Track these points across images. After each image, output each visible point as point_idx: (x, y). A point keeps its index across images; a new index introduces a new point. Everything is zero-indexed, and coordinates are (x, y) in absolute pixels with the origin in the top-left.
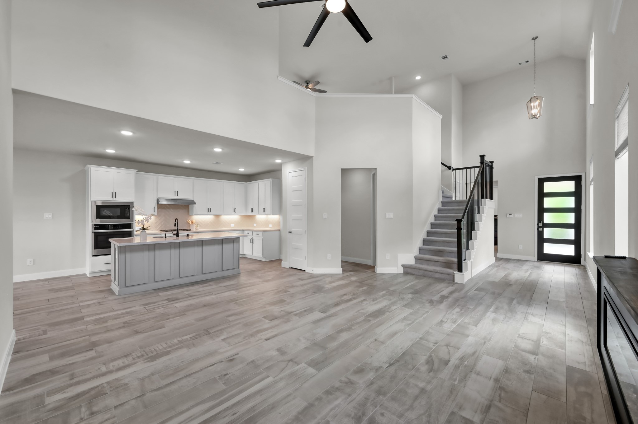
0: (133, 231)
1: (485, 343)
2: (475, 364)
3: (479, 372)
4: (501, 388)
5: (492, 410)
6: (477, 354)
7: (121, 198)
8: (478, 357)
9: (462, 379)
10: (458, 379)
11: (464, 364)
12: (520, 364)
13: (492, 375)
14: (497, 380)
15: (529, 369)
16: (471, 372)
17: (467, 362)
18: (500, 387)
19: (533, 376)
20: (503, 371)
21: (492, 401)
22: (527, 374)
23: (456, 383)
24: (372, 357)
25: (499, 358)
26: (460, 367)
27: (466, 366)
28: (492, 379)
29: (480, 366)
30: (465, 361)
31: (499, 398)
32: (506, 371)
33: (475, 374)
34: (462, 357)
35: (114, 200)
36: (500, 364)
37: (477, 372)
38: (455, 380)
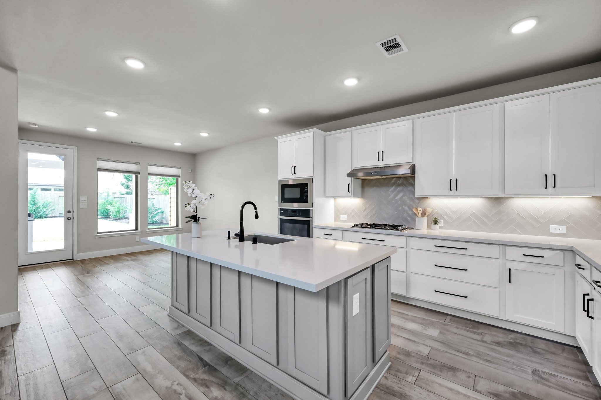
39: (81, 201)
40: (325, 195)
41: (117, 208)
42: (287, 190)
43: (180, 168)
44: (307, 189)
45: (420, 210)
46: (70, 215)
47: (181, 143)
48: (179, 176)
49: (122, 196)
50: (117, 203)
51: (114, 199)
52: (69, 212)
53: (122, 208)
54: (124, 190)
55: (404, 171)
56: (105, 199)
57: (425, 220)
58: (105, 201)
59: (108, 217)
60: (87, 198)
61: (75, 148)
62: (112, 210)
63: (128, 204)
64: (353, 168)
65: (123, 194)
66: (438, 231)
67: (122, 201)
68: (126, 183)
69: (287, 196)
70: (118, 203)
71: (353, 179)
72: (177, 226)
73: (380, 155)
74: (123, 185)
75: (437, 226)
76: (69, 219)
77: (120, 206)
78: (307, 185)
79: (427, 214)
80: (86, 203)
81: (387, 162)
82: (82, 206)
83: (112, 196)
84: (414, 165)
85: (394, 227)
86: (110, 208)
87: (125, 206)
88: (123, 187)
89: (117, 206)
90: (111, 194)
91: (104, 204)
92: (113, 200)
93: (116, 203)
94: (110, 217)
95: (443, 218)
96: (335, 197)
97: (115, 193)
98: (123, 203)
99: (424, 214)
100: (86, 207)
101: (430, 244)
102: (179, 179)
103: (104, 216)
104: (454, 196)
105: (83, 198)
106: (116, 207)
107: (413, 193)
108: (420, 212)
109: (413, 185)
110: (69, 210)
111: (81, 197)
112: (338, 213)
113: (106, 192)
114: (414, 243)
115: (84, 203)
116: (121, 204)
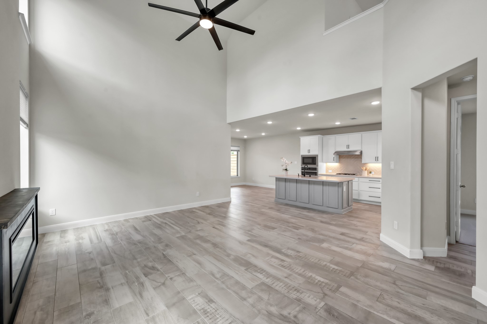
0: (318, 172)
1: (147, 315)
2: (130, 288)
3: (122, 286)
4: (101, 287)
5: (99, 275)
6: (139, 296)
7: (313, 153)
8: (136, 295)
9: (126, 275)
10: (128, 273)
11: (136, 282)
12: (100, 319)
13: (113, 290)
14: (108, 290)
15: (90, 318)
16: (127, 282)
17: (136, 285)
18: (103, 287)
19: (84, 314)
20: (108, 299)
21: (102, 278)
22: (90, 312)
23: (127, 272)
24: (176, 250)
25: (120, 307)
26: (136, 279)
27: (134, 282)
28: (111, 288)
29: (126, 289)
30: (138, 284)
31: (99, 282)
32: (106, 302)
33: (124, 283)
34: (143, 285)
35: (309, 154)
36: (116, 304)
37: (124, 284)
38: (129, 272)
40: (322, 162)
42: (305, 159)
44: (316, 159)
45: (364, 168)
48: (239, 151)
55: (358, 153)
57: (366, 172)
64: (336, 151)
66: (371, 175)
69: (305, 162)
71: (335, 155)
72: (237, 175)
73: (348, 146)
75: (371, 174)
78: (315, 157)
79: (367, 170)
81: (350, 149)
84: (362, 151)
85: (354, 174)
95: (373, 171)
96: (326, 162)
99: (366, 170)
101: (367, 180)
102: (239, 152)
104: (377, 163)
107: (361, 161)
108: (364, 169)
109: (361, 158)
112: (327, 169)
114: (361, 180)
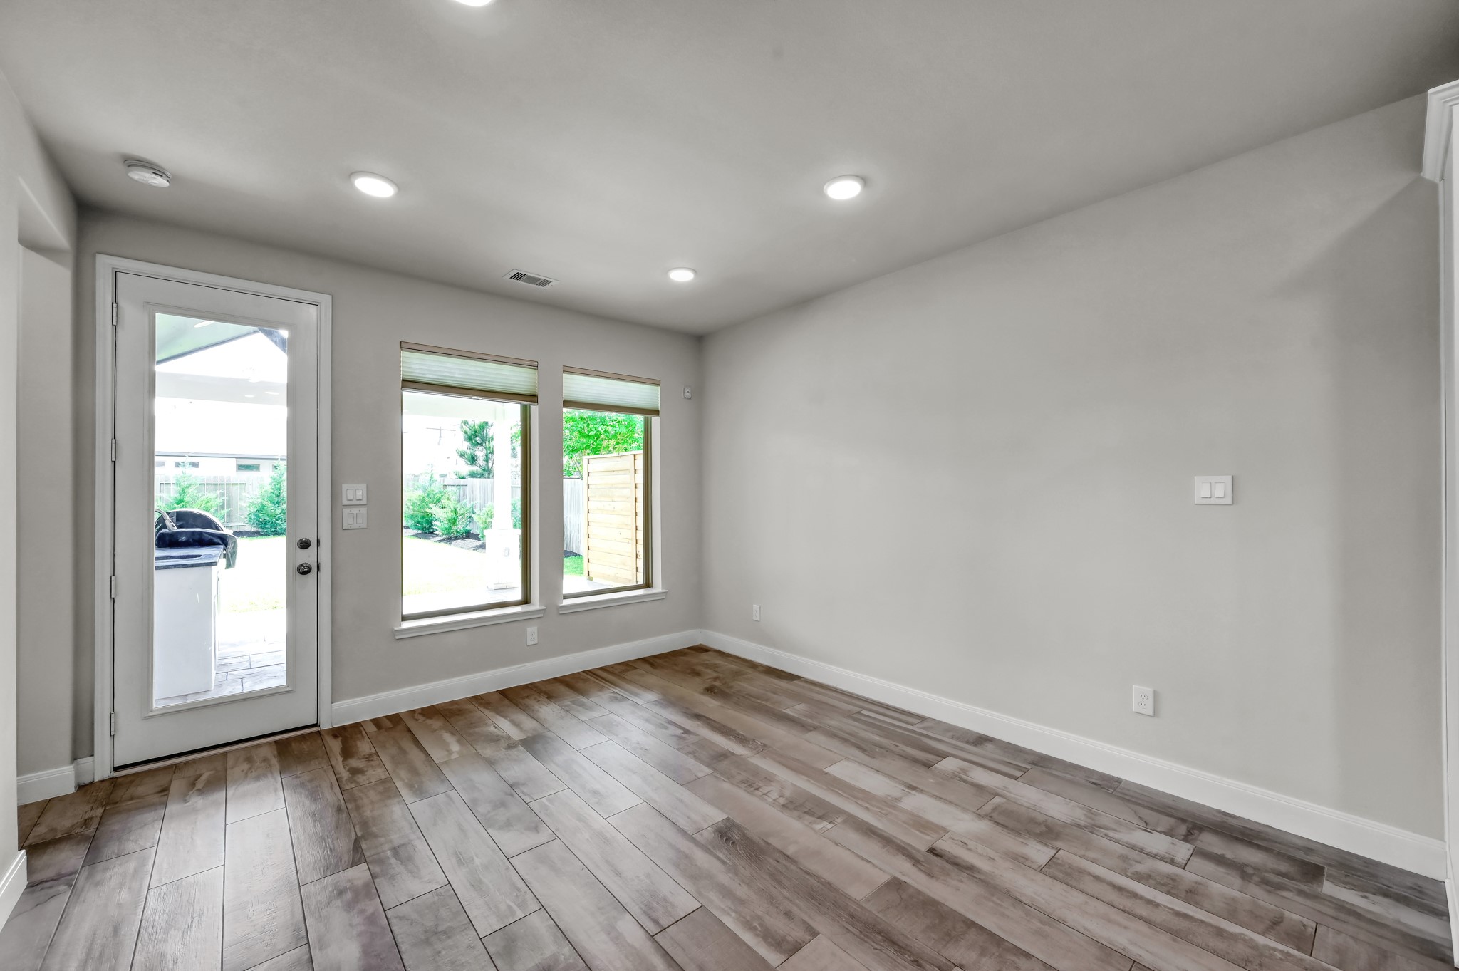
39: (345, 502)
41: (452, 511)
43: (657, 383)
46: (307, 557)
47: (695, 271)
49: (462, 482)
50: (452, 499)
51: (444, 489)
52: (305, 545)
53: (462, 511)
54: (466, 468)
56: (424, 489)
58: (425, 495)
59: (431, 533)
60: (365, 490)
61: (326, 300)
62: (440, 515)
63: (475, 502)
65: (463, 478)
67: (461, 492)
68: (469, 452)
70: (454, 499)
74: (462, 455)
76: (304, 571)
77: (458, 506)
80: (364, 510)
82: (351, 521)
83: (439, 483)
86: (436, 511)
87: (469, 506)
88: (462, 461)
89: (452, 506)
90: (436, 477)
91: (423, 500)
92: (441, 492)
93: (448, 499)
94: (437, 533)
97: (445, 476)
98: (464, 499)
100: (364, 526)
103: (423, 529)
105: (354, 492)
106: (447, 510)
110: (304, 537)
111: (345, 487)
113: (427, 473)
115: (355, 511)
116: (459, 501)
